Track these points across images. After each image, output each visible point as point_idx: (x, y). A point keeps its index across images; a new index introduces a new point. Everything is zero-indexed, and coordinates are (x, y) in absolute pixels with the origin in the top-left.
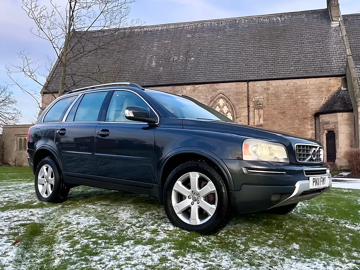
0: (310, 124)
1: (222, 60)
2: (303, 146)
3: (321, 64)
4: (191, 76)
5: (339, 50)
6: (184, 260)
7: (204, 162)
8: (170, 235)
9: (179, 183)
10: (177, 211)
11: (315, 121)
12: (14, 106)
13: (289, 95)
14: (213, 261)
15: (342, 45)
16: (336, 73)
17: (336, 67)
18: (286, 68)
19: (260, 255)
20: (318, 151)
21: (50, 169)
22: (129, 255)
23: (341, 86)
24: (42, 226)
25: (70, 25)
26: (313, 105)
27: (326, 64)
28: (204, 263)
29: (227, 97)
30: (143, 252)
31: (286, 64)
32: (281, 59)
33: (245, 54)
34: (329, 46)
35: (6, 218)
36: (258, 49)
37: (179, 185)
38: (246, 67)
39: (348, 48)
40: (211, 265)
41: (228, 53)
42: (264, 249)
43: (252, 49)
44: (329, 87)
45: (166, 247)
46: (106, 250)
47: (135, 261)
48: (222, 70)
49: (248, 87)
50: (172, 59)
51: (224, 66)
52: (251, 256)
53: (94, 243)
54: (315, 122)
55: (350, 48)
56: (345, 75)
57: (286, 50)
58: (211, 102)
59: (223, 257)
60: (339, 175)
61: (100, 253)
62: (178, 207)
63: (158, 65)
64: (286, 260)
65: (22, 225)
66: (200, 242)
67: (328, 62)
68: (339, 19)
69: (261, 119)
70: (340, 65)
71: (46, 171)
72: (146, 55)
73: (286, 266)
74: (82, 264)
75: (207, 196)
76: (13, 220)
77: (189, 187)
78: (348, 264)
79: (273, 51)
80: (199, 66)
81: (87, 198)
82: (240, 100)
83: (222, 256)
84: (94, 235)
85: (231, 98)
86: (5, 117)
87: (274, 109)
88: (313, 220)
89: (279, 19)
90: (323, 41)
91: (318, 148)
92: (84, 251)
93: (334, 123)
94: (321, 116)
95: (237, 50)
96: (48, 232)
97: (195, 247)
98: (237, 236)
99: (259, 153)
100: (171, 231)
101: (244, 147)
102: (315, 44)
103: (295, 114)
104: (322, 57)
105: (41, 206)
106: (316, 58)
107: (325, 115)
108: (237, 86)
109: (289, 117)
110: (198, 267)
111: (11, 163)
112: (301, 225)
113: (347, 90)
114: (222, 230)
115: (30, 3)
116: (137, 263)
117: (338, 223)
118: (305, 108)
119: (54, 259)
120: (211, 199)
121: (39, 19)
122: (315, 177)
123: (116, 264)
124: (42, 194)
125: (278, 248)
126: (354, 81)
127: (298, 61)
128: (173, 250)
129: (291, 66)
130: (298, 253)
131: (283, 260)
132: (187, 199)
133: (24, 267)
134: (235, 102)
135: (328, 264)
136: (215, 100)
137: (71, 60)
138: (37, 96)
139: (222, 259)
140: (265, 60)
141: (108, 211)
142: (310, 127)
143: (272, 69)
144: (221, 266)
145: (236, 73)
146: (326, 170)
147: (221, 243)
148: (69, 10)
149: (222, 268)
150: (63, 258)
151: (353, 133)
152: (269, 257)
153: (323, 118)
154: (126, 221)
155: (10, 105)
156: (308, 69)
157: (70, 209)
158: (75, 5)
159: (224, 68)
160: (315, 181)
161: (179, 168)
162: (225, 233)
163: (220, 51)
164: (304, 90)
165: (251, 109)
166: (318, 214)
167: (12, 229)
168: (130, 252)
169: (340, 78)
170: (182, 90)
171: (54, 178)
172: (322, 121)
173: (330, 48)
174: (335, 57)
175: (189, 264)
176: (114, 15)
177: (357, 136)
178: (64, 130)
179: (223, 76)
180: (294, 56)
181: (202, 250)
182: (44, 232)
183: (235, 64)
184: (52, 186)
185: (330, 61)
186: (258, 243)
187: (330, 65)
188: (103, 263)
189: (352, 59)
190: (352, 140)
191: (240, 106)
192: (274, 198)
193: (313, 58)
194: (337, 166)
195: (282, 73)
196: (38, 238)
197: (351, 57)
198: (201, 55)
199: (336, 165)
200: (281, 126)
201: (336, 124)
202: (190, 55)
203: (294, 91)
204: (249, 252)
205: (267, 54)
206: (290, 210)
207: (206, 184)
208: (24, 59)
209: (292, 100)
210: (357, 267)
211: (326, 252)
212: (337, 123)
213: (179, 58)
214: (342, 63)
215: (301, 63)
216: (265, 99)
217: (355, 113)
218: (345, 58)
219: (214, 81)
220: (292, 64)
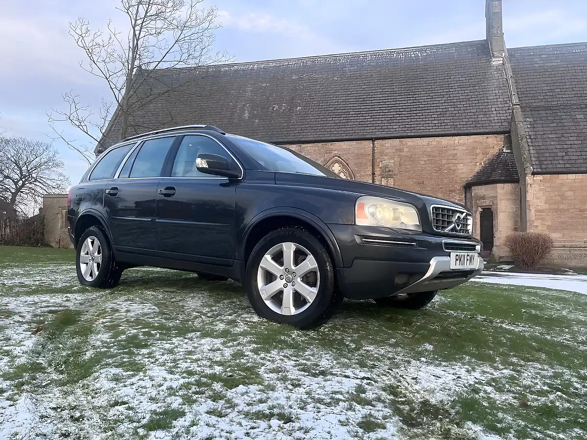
0: (458, 198)
1: (338, 111)
2: (443, 209)
3: (476, 117)
4: (297, 132)
5: (501, 97)
6: (267, 356)
7: (302, 229)
8: (252, 327)
9: (268, 257)
10: (263, 297)
11: (465, 195)
12: (60, 170)
13: (430, 158)
14: (308, 360)
15: (506, 91)
16: (497, 128)
17: (496, 121)
18: (427, 122)
19: (375, 355)
20: (464, 218)
21: (97, 242)
22: (190, 348)
23: (503, 147)
24: (79, 313)
25: (134, 59)
26: (463, 173)
27: (483, 116)
28: (295, 361)
29: (344, 161)
30: (211, 346)
31: (427, 116)
32: (421, 109)
33: (370, 102)
34: (487, 92)
35: (31, 303)
36: (389, 95)
37: (267, 261)
38: (372, 120)
39: (514, 95)
40: (305, 364)
41: (347, 100)
42: (382, 349)
43: (381, 96)
44: (486, 148)
45: (245, 341)
46: (160, 342)
47: (199, 355)
48: (339, 124)
49: (374, 147)
50: (271, 108)
51: (342, 119)
52: (363, 356)
53: (145, 334)
54: (466, 197)
55: (518, 94)
56: (509, 132)
57: (428, 97)
59: (323, 356)
61: (151, 345)
62: (266, 291)
63: (252, 116)
64: (413, 362)
65: (50, 312)
66: (293, 336)
67: (485, 113)
68: (503, 54)
70: (502, 118)
71: (91, 245)
72: (237, 102)
73: (412, 369)
74: (124, 358)
75: (306, 275)
76: (40, 306)
77: (281, 264)
78: (503, 371)
79: (409, 99)
80: (308, 118)
81: (147, 283)
82: (362, 165)
83: (322, 354)
84: (147, 325)
85: (349, 162)
86: (47, 185)
87: (409, 178)
88: (455, 317)
89: (419, 55)
90: (479, 85)
91: (465, 214)
92: (128, 343)
93: (491, 197)
94: (473, 188)
95: (360, 97)
96: (86, 321)
97: (285, 342)
98: (346, 332)
99: (379, 216)
100: (255, 322)
101: (358, 208)
102: (468, 89)
103: (439, 185)
104: (478, 107)
105: (81, 291)
106: (468, 108)
107: (479, 187)
108: (358, 146)
109: (429, 188)
110: (285, 366)
111: (53, 244)
112: (437, 322)
113: (512, 153)
114: (326, 324)
115: (79, 27)
116: (201, 358)
117: (491, 322)
118: (452, 177)
119: (86, 351)
120: (311, 280)
121: (91, 48)
122: (459, 254)
123: (171, 358)
124: (86, 276)
125: (402, 348)
126: (522, 140)
128: (254, 345)
129: (433, 119)
130: (431, 355)
131: (409, 362)
132: (278, 279)
133: (43, 360)
134: (355, 168)
135: (474, 370)
136: (328, 164)
137: (134, 106)
138: (90, 155)
139: (321, 357)
140: (398, 110)
141: (172, 298)
143: (407, 123)
144: (319, 366)
145: (357, 129)
146: (475, 246)
147: (324, 339)
148: (132, 39)
149: (320, 368)
150: (99, 350)
151: (519, 212)
152: (389, 359)
153: (476, 191)
154: (194, 310)
155: (55, 169)
156: (457, 123)
157: (121, 295)
158: (140, 31)
159: (342, 121)
160: (458, 259)
161: (268, 237)
162: (330, 327)
163: (337, 98)
164: (451, 152)
165: (377, 178)
166: (463, 310)
167: (36, 316)
168: (193, 345)
169: (502, 136)
171: (101, 254)
172: (475, 195)
173: (488, 95)
174: (496, 106)
175: (273, 362)
176: (193, 45)
177: (523, 215)
178: (116, 188)
179: (339, 132)
180: (438, 105)
181: (295, 346)
182: (81, 321)
183: (356, 115)
184: (98, 264)
185: (488, 113)
186: (374, 342)
187: (489, 119)
188: (154, 357)
189: (520, 110)
190: (516, 222)
191: (362, 174)
192: (399, 280)
193: (465, 108)
194: (495, 256)
195: (421, 128)
196: (71, 328)
197: (518, 106)
198: (311, 103)
199: (493, 255)
201: (494, 199)
202: (296, 104)
203: (437, 153)
204: (361, 352)
205: (401, 102)
206: (424, 304)
207: (305, 259)
208: (71, 103)
209: (434, 166)
210: (515, 375)
211: (472, 356)
212: (496, 197)
213: (280, 107)
214: (505, 115)
215: (448, 115)
216: (397, 164)
217: (521, 184)
218: (510, 108)
219: (328, 138)
220: (435, 116)
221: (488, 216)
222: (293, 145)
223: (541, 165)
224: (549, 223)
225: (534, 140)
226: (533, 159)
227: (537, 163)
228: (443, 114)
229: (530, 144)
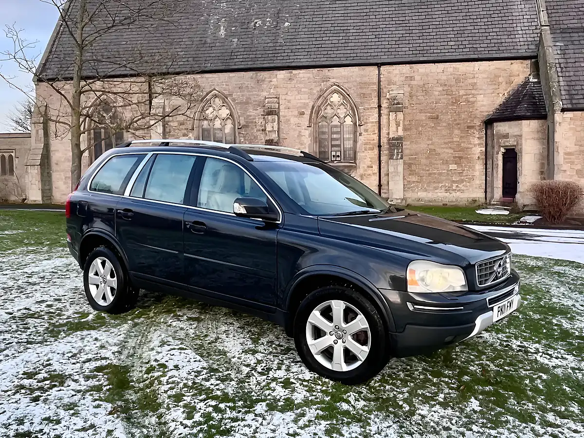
0: (478, 136)
1: (336, 28)
3: (499, 37)
4: (286, 54)
5: (528, 13)
7: (353, 288)
8: (310, 390)
9: (316, 312)
11: (486, 132)
13: (445, 88)
15: (533, 5)
16: (522, 52)
17: (522, 43)
18: (442, 44)
19: (432, 424)
20: (504, 262)
21: (109, 264)
22: (270, 434)
23: (530, 75)
26: (483, 105)
27: (506, 37)
29: (344, 91)
30: (286, 427)
31: (442, 36)
32: (434, 27)
33: (374, 17)
34: (512, 7)
36: (397, 9)
38: (377, 40)
39: (543, 11)
41: (346, 15)
42: (435, 412)
43: (387, 9)
44: (510, 76)
45: (312, 415)
46: (237, 423)
48: (337, 45)
49: (379, 74)
50: (253, 24)
51: (341, 38)
52: (420, 425)
53: (215, 409)
54: (486, 134)
55: (547, 10)
56: (536, 57)
57: (443, 12)
58: (318, 99)
60: (521, 222)
61: (231, 429)
62: (315, 346)
63: (230, 35)
65: (98, 369)
66: (352, 402)
67: (509, 33)
69: (400, 128)
70: (529, 39)
71: (101, 266)
72: (209, 15)
75: (357, 334)
76: (81, 359)
79: (420, 14)
80: (299, 36)
82: (366, 96)
83: (386, 429)
85: (351, 92)
87: (421, 111)
93: (516, 136)
94: (495, 124)
95: (362, 11)
100: (308, 381)
103: (455, 120)
104: (501, 26)
106: (490, 27)
107: (501, 124)
108: (362, 72)
109: (444, 124)
112: (477, 358)
113: (539, 83)
114: (375, 376)
117: (527, 352)
118: (471, 110)
120: (362, 338)
122: (500, 305)
124: (97, 299)
126: (551, 68)
127: (461, 32)
129: (449, 39)
130: (480, 419)
131: (463, 434)
132: (328, 336)
134: (357, 100)
136: (325, 95)
140: (408, 28)
142: (477, 141)
143: (418, 45)
145: (359, 51)
147: (377, 399)
151: (546, 153)
152: (445, 429)
153: (499, 128)
156: (478, 46)
159: (340, 42)
161: (316, 292)
162: (380, 381)
163: (334, 12)
164: (470, 81)
165: (384, 111)
167: (88, 378)
168: (269, 427)
169: (528, 62)
170: (270, 78)
171: (116, 278)
172: (497, 133)
173: (513, 10)
174: (522, 25)
177: (551, 158)
179: (338, 56)
180: (454, 22)
181: (358, 418)
182: (133, 381)
183: (358, 34)
185: (512, 33)
187: (514, 40)
189: (549, 32)
190: (542, 165)
191: (367, 106)
193: (486, 27)
194: (518, 204)
195: (435, 51)
197: (547, 27)
198: (302, 17)
199: (516, 203)
200: (432, 140)
201: (518, 138)
202: (283, 18)
203: (453, 83)
205: (411, 18)
207: (355, 318)
209: (450, 97)
211: (515, 414)
212: (521, 136)
213: (264, 23)
214: (532, 36)
215: (467, 35)
216: (407, 94)
217: (549, 122)
218: (538, 27)
219: (324, 63)
220: (451, 36)
221: (511, 157)
222: (281, 71)
223: (571, 99)
224: (579, 167)
225: (564, 69)
226: (563, 93)
227: (567, 97)
228: (460, 33)
229: (560, 74)
